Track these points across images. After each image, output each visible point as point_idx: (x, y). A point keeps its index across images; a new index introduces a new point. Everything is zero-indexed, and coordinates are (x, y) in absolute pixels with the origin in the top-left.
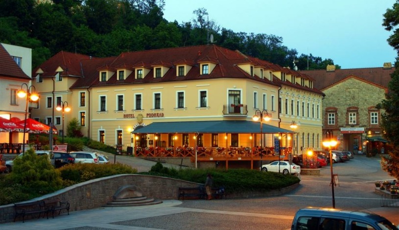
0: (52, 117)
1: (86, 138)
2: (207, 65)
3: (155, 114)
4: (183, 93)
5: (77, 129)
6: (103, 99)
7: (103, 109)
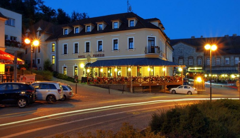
0: (35, 59)
1: (55, 72)
2: (133, 20)
3: (99, 55)
4: (117, 40)
5: (49, 66)
6: (65, 47)
7: (65, 53)
